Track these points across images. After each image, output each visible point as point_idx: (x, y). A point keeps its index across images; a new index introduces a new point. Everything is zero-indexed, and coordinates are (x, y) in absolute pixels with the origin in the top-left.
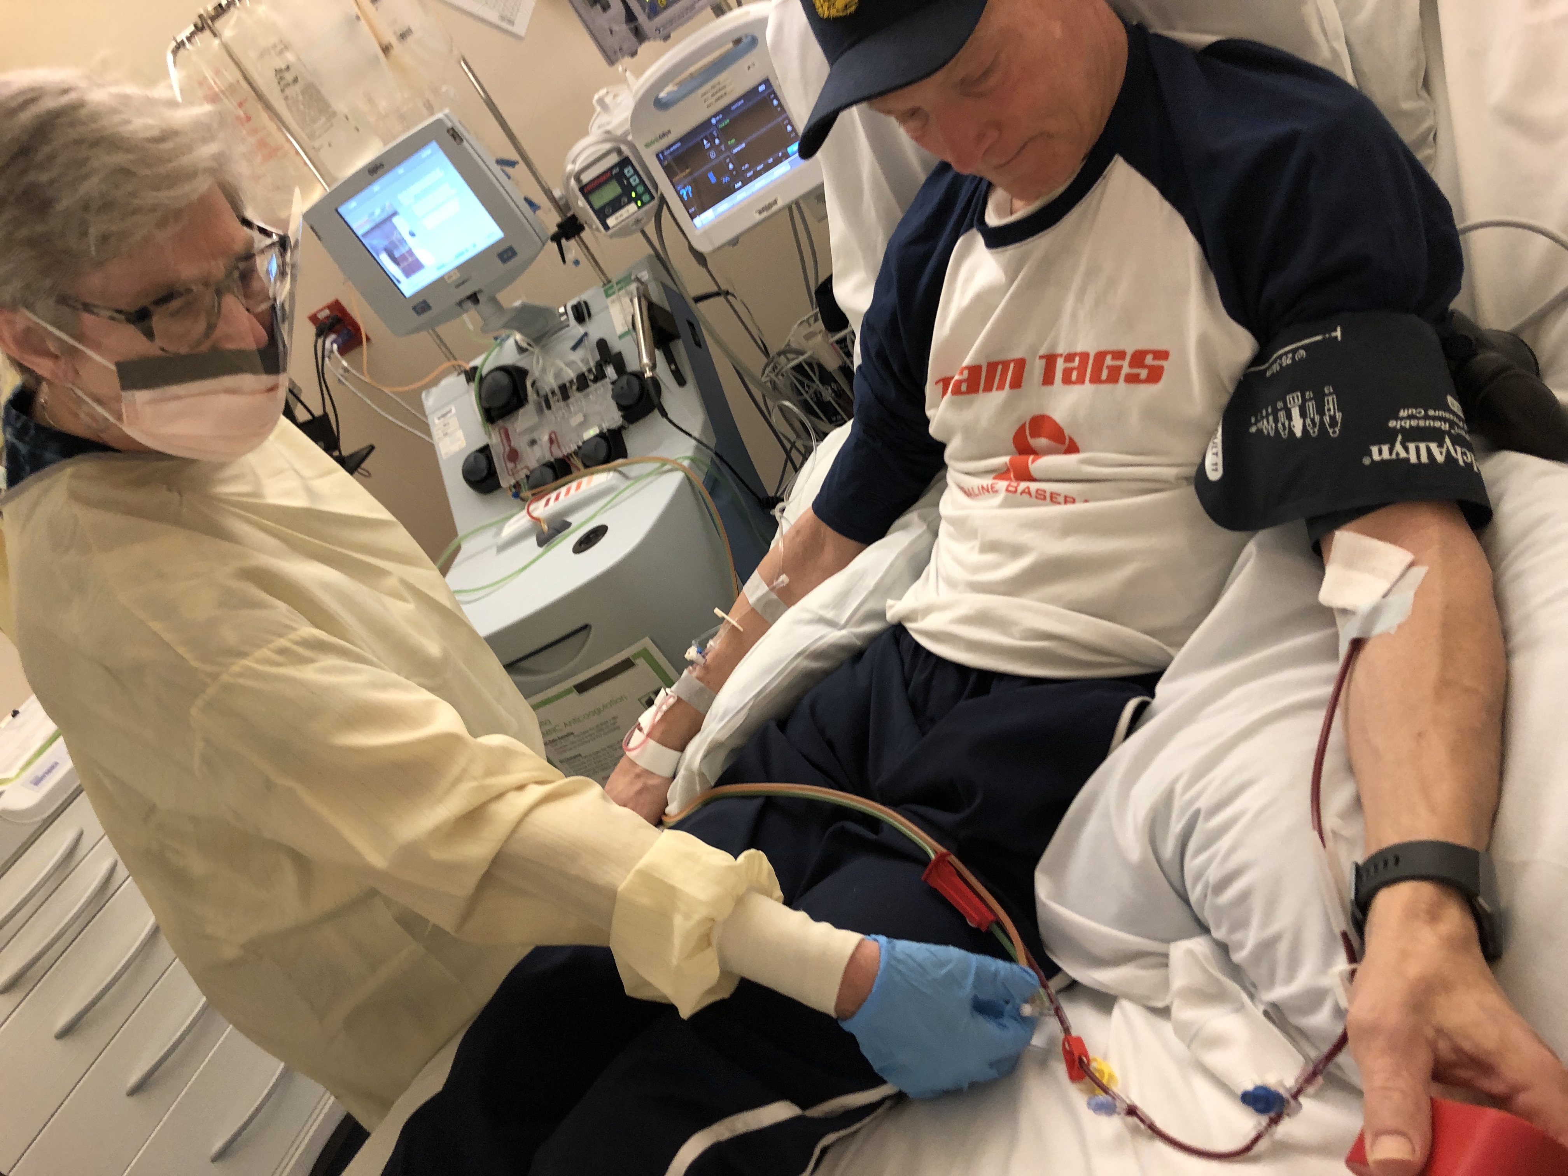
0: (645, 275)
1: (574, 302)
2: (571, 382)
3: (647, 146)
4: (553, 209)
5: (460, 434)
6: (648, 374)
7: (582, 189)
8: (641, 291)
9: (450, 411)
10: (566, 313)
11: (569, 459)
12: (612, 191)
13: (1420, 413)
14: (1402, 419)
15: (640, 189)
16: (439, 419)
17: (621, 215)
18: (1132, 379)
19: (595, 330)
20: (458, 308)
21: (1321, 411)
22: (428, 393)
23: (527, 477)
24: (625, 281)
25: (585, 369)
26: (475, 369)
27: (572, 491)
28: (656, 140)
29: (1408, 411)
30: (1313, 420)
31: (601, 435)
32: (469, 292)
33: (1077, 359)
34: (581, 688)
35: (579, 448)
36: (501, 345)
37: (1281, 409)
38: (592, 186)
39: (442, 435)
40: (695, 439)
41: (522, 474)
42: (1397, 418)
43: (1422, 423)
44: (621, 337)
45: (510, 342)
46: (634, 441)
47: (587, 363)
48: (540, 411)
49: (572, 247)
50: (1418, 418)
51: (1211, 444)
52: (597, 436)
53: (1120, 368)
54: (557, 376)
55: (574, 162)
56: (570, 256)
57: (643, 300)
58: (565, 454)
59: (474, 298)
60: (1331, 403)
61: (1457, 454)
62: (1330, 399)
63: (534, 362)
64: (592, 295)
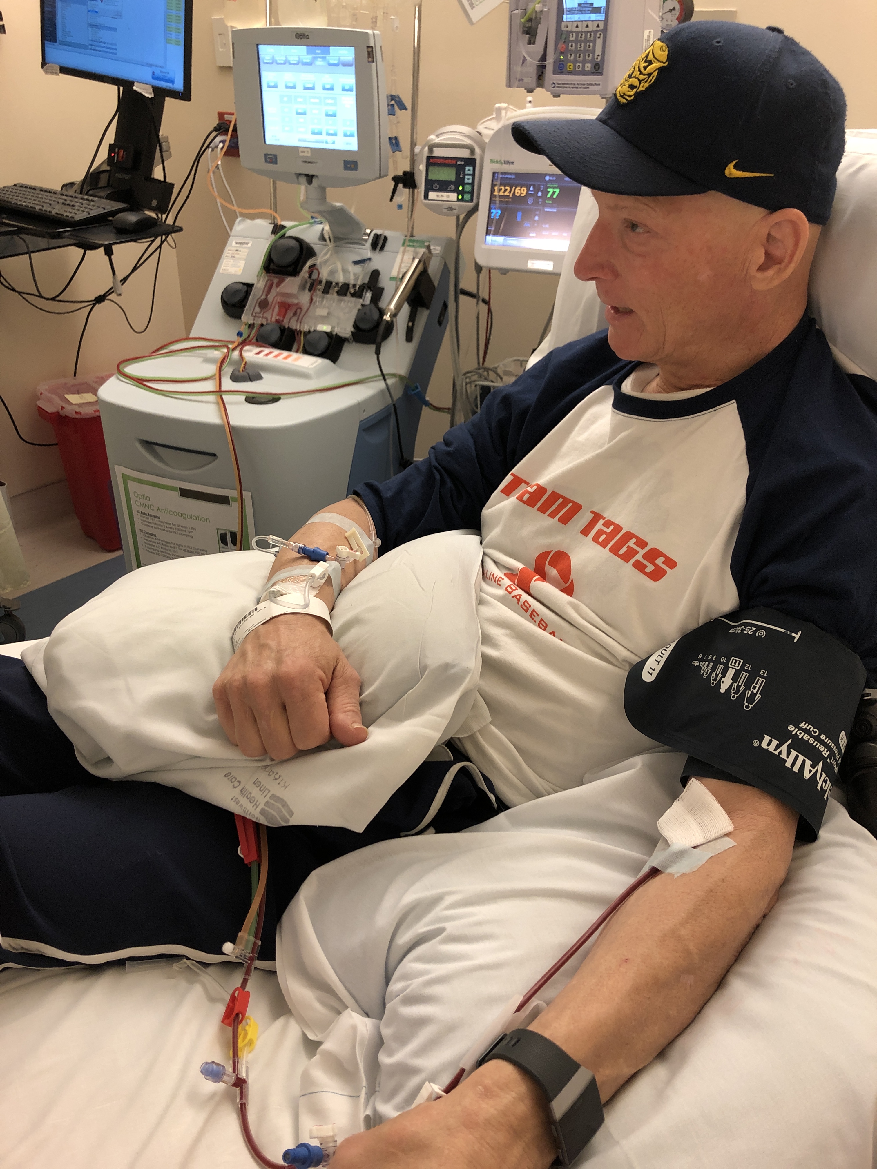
0: (437, 249)
1: (379, 232)
2: (337, 284)
3: (492, 161)
4: (409, 159)
5: (242, 263)
6: (387, 317)
7: (429, 158)
8: (425, 257)
9: (247, 244)
10: (369, 235)
11: (298, 334)
12: (448, 174)
13: (815, 732)
14: (800, 729)
15: (468, 188)
16: (237, 243)
17: (442, 196)
18: (639, 566)
19: (378, 261)
20: (295, 177)
21: (748, 685)
22: (244, 220)
23: (262, 325)
24: (420, 244)
25: (352, 282)
26: (283, 227)
27: (280, 358)
28: (500, 162)
29: (807, 726)
30: (739, 687)
31: (329, 335)
32: (310, 173)
33: (612, 527)
34: (185, 493)
35: (309, 332)
36: (312, 224)
37: (722, 663)
38: (437, 161)
39: (230, 255)
40: (387, 384)
41: (259, 321)
42: (797, 726)
43: (811, 741)
44: (392, 279)
45: (320, 227)
46: (348, 354)
47: (357, 279)
48: (302, 287)
49: (403, 194)
50: (812, 736)
51: (659, 653)
52: (326, 333)
53: (637, 552)
54: (332, 272)
55: (438, 136)
56: (398, 199)
57: (422, 264)
58: (298, 329)
59: (310, 178)
60: (759, 683)
61: (820, 779)
62: (761, 680)
63: (323, 253)
64: (394, 236)
